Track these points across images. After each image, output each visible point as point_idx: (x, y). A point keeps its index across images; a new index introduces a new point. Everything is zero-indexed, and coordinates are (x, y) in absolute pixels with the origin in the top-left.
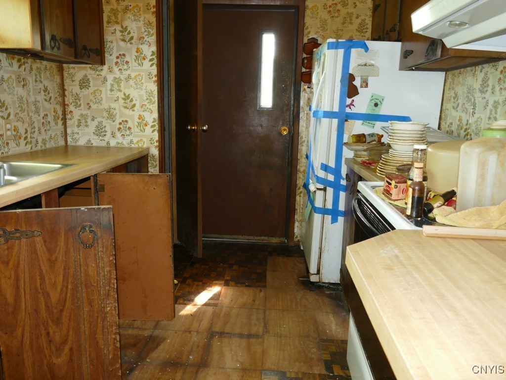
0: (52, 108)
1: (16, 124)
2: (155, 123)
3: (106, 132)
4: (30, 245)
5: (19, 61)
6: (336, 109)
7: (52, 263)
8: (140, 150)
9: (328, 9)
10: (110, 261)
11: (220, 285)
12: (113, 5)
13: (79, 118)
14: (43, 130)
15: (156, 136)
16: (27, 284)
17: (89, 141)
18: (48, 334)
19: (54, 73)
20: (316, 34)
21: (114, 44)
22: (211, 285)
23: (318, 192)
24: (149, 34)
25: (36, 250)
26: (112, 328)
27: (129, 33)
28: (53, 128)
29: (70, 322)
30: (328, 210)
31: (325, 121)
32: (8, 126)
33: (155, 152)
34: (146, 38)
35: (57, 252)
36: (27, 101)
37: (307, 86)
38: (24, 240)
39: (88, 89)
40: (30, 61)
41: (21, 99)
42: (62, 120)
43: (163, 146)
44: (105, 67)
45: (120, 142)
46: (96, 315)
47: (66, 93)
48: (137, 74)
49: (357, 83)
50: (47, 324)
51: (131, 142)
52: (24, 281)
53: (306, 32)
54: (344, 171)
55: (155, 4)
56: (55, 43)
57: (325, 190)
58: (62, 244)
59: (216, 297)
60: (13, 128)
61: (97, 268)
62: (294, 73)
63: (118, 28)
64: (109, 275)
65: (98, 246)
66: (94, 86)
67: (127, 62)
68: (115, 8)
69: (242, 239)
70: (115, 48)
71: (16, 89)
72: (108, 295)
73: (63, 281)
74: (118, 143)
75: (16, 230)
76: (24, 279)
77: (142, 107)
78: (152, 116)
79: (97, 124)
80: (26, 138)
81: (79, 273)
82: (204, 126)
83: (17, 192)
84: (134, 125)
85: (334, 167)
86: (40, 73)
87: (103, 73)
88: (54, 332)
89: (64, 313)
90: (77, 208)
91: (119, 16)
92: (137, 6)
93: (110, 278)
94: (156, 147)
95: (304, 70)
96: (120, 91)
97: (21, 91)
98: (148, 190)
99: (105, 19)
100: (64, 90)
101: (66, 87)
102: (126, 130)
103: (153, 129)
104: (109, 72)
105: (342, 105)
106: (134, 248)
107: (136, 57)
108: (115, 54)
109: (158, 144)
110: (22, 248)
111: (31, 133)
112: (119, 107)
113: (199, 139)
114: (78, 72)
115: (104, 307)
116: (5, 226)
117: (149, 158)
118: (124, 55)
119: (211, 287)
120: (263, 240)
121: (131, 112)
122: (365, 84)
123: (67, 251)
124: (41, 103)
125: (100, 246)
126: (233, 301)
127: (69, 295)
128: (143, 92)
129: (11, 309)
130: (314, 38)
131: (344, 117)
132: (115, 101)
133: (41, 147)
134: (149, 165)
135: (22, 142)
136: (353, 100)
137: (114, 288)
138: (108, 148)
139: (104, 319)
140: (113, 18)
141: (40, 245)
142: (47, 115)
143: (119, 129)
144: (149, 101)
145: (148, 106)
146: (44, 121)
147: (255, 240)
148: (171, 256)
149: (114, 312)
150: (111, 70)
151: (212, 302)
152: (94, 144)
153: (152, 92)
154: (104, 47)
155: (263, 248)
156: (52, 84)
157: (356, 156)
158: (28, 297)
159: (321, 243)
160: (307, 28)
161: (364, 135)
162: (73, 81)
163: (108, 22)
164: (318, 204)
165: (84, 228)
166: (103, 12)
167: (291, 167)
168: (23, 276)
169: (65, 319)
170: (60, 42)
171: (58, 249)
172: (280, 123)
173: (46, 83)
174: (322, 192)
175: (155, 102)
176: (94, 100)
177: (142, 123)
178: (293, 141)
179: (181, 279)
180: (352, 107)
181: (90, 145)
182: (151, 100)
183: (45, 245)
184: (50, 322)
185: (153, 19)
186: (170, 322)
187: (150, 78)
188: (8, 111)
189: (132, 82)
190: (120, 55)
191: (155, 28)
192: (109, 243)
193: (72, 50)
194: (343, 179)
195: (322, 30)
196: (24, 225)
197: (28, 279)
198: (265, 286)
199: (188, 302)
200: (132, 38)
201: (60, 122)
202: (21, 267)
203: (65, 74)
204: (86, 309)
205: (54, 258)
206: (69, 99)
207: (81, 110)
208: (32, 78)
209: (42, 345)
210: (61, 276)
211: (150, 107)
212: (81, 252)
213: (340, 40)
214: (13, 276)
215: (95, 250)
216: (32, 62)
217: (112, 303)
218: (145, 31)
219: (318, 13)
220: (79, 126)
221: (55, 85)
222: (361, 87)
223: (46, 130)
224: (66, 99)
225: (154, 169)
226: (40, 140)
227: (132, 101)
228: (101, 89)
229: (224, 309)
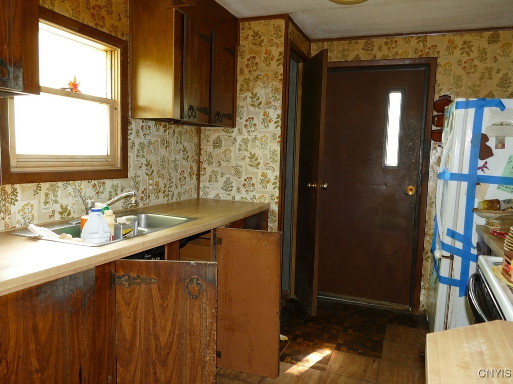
0: (188, 165)
1: (157, 179)
2: (277, 181)
3: (232, 187)
4: (148, 291)
5: (165, 126)
6: (466, 171)
7: (164, 309)
8: (262, 205)
9: (463, 65)
10: (213, 313)
11: (331, 348)
12: (246, 75)
13: (211, 174)
14: (179, 185)
15: (277, 193)
16: (143, 325)
17: (218, 195)
18: (155, 373)
19: (193, 135)
20: (448, 91)
21: (245, 109)
22: (322, 347)
23: (443, 260)
24: (276, 99)
25: (152, 296)
26: (210, 378)
27: (258, 99)
28: (188, 182)
29: (174, 365)
30: (455, 280)
31: (453, 184)
32: (151, 182)
33: (275, 207)
34: (273, 103)
35: (168, 300)
36: (168, 160)
37: (437, 145)
38: (143, 286)
39: (220, 148)
40: (173, 126)
41: (163, 158)
42: (196, 176)
43: (283, 202)
44: (236, 130)
45: (244, 197)
46: (197, 362)
47: (202, 152)
48: (263, 135)
49: (491, 143)
50: (155, 364)
51: (254, 197)
52: (140, 322)
53: (437, 89)
54: (475, 240)
55: (282, 72)
56: (192, 113)
57: (452, 258)
58: (173, 292)
59: (325, 360)
60: (155, 183)
61: (201, 318)
62: (423, 131)
63: (249, 94)
64: (210, 326)
65: (203, 298)
66: (224, 146)
67: (255, 125)
68: (247, 78)
69: (362, 302)
70: (245, 112)
71: (160, 150)
72: (209, 345)
73: (172, 326)
74: (242, 198)
75: (138, 276)
76: (141, 320)
77: (265, 165)
78: (274, 174)
79: (225, 179)
80: (164, 192)
81: (185, 321)
82: (324, 184)
83: (144, 243)
84: (257, 181)
85: (462, 233)
86: (181, 136)
87: (234, 135)
88: (161, 373)
89: (170, 356)
90: (188, 261)
91: (251, 85)
92: (267, 75)
93: (211, 329)
94: (276, 203)
95: (434, 128)
96: (247, 150)
97: (164, 152)
98: (260, 246)
99: (239, 87)
100: (200, 149)
101: (202, 147)
102: (250, 187)
103: (274, 186)
104: (239, 134)
105: (473, 166)
106: (244, 300)
107: (263, 120)
108: (245, 118)
109: (278, 200)
110: (141, 293)
111: (169, 188)
112: (245, 165)
113: (318, 198)
114: (213, 133)
115: (204, 356)
116: (130, 272)
117: (269, 213)
118: (253, 118)
119: (322, 349)
120: (384, 305)
121: (255, 170)
122: (501, 144)
123: (177, 300)
124: (179, 161)
125: (205, 298)
126: (343, 368)
127: (175, 340)
128: (267, 152)
129: (128, 346)
130: (447, 95)
131: (474, 181)
132: (242, 159)
133: (177, 199)
134: (269, 220)
135: (161, 195)
136: (486, 162)
137: (214, 339)
138: (233, 202)
139: (203, 368)
140: (245, 86)
141: (155, 292)
142: (184, 172)
143: (244, 185)
144: (272, 160)
145: (271, 164)
146: (181, 176)
147: (376, 304)
148: (278, 313)
149: (212, 362)
150: (240, 132)
151: (320, 365)
152: (222, 198)
153: (275, 151)
154: (236, 112)
155: (384, 313)
156: (191, 145)
157: (488, 223)
158: (142, 336)
159: (447, 318)
160: (439, 85)
161: (498, 201)
162: (208, 142)
163: (241, 90)
164: (444, 272)
165: (192, 280)
166: (237, 82)
167: (418, 229)
168: (140, 317)
169: (170, 363)
170: (196, 111)
171: (169, 297)
172: (407, 182)
173: (186, 144)
174: (448, 261)
175: (277, 161)
176: (224, 159)
177: (265, 180)
178: (421, 201)
179: (292, 336)
180: (484, 169)
181: (218, 199)
182: (274, 159)
183: (159, 291)
184: (158, 363)
185: (280, 86)
186: (274, 380)
187: (274, 139)
188: (152, 169)
189: (258, 143)
190: (249, 118)
191: (281, 93)
192: (213, 296)
193: (207, 116)
194: (474, 248)
195: (456, 87)
196: (144, 273)
197: (143, 321)
198: (380, 357)
199: (295, 362)
200: (260, 103)
201: (194, 177)
202: (139, 309)
203: (202, 136)
204: (189, 356)
205: (165, 305)
206: (204, 158)
207: (213, 167)
208: (174, 141)
209: (149, 382)
210: (170, 322)
211: (272, 165)
212: (188, 302)
213: (470, 99)
214: (132, 317)
215: (200, 301)
216: (175, 127)
217: (211, 354)
218: (272, 97)
219: (451, 70)
220: (210, 181)
221: (193, 146)
222: (497, 147)
223: (181, 185)
224: (201, 157)
225: (273, 225)
226: (176, 194)
227: (257, 159)
228: (230, 148)
229: (332, 375)
